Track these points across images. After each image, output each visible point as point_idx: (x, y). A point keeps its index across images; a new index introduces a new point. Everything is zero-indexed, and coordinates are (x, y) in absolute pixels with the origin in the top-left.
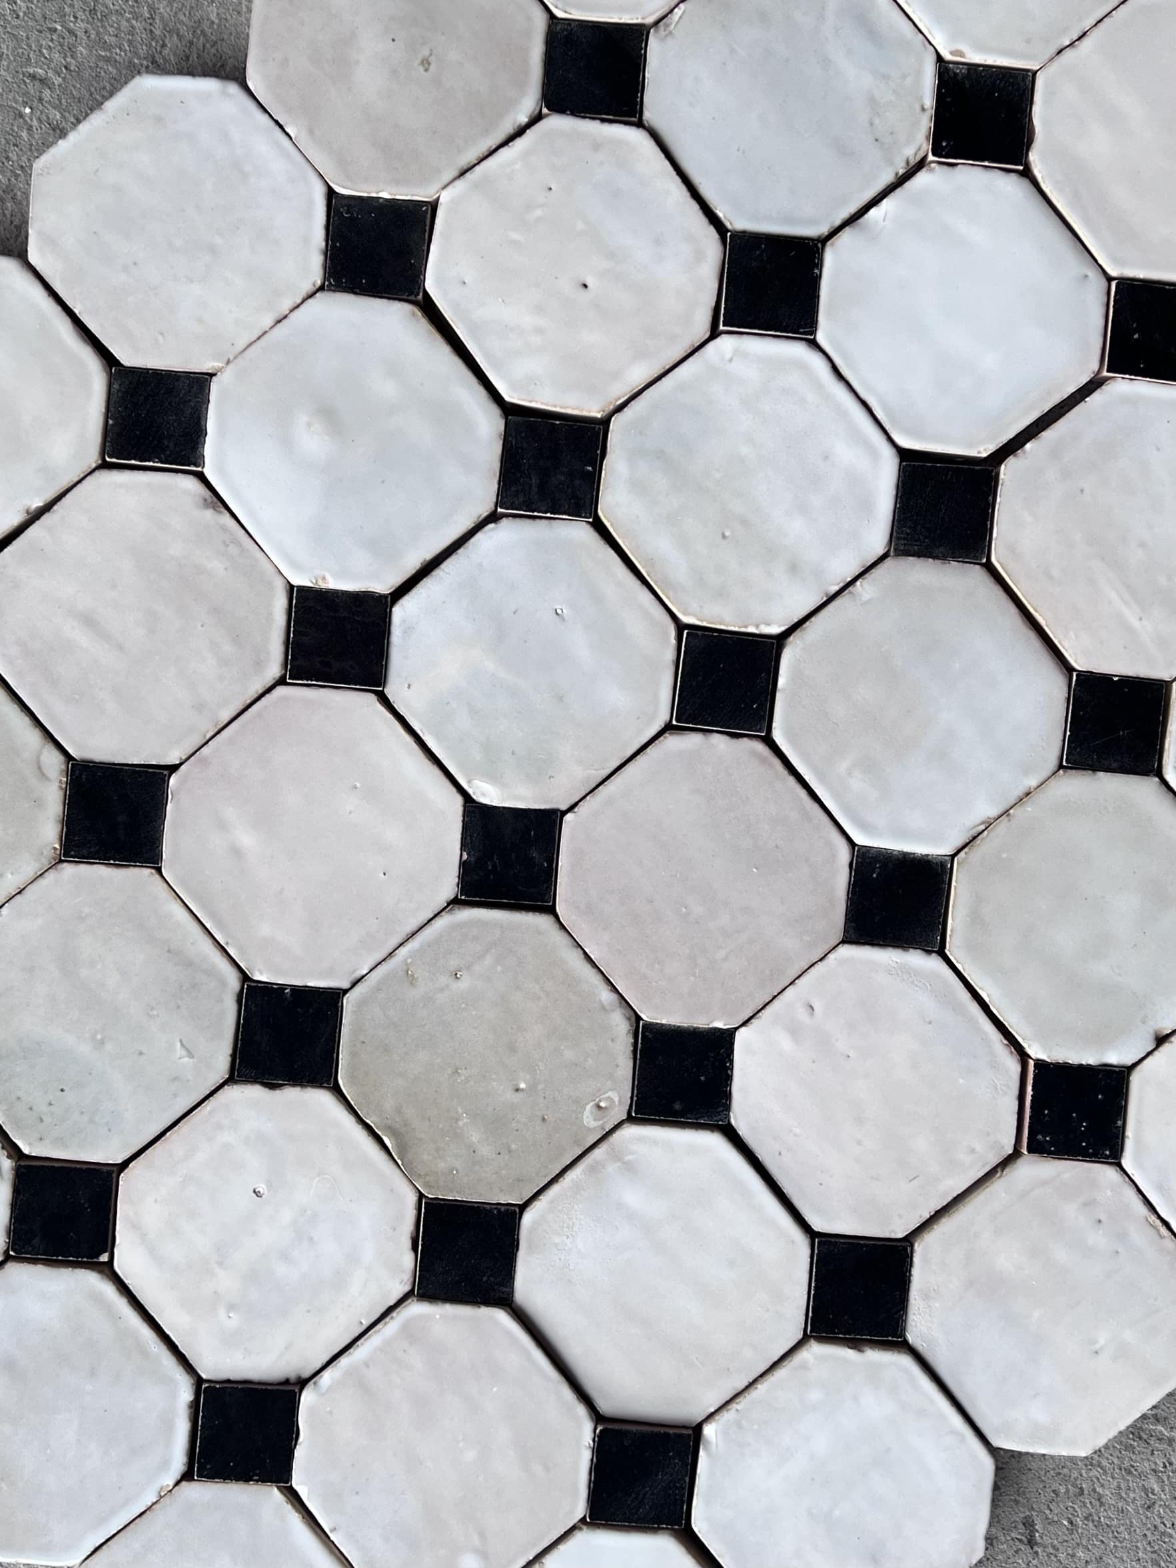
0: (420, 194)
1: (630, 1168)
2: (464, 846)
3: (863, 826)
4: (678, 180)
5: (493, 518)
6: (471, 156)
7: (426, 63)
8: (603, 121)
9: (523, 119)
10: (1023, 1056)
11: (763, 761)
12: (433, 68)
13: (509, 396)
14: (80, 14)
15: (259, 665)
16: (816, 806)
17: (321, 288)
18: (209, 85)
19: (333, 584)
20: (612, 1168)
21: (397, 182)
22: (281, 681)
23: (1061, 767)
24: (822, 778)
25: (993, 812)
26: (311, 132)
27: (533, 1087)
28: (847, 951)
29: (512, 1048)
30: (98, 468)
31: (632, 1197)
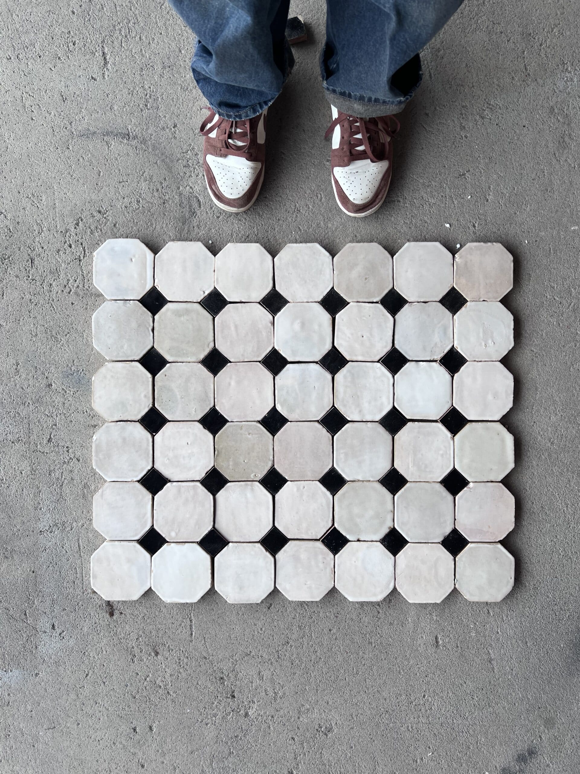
0: (348, 300)
1: (252, 490)
2: (267, 413)
3: (337, 464)
4: (392, 331)
5: (317, 363)
6: (361, 300)
7: (366, 279)
8: (388, 312)
9: (375, 301)
10: (333, 524)
11: (329, 439)
12: (366, 281)
13: (335, 344)
14: (315, 224)
15: (258, 356)
16: (332, 454)
17: (319, 302)
18: (327, 254)
19: (281, 352)
20: (249, 487)
21: (345, 295)
22: (260, 362)
23: (378, 481)
24: (337, 450)
25: (361, 479)
26: (338, 275)
27: (247, 463)
28: (318, 483)
29: (249, 454)
30: (258, 303)
31: (249, 495)
